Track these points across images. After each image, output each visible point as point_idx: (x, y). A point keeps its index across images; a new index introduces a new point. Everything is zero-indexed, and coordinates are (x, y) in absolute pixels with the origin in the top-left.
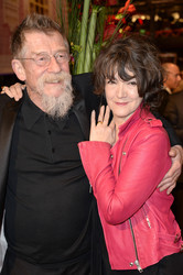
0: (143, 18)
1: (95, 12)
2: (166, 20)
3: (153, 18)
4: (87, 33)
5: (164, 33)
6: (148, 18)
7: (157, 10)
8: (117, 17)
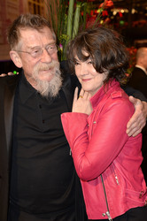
0: (122, 11)
1: (78, 7)
2: (141, 13)
3: (130, 11)
4: (73, 24)
5: (140, 24)
6: (127, 11)
7: (134, 5)
8: (99, 11)
